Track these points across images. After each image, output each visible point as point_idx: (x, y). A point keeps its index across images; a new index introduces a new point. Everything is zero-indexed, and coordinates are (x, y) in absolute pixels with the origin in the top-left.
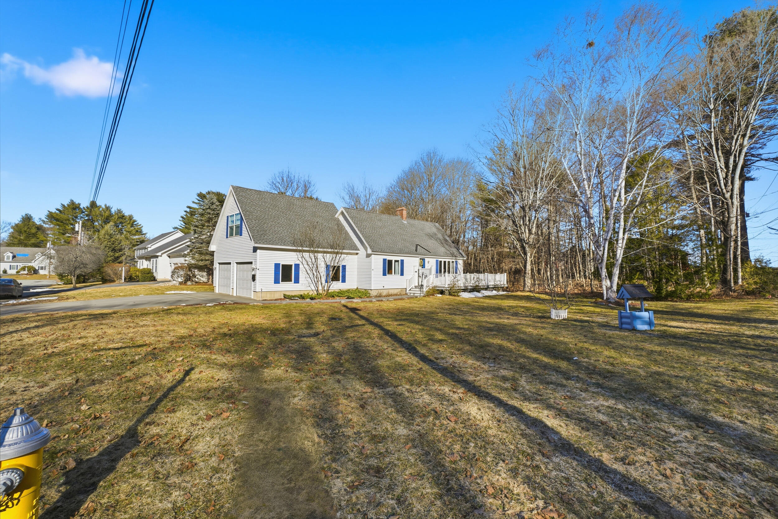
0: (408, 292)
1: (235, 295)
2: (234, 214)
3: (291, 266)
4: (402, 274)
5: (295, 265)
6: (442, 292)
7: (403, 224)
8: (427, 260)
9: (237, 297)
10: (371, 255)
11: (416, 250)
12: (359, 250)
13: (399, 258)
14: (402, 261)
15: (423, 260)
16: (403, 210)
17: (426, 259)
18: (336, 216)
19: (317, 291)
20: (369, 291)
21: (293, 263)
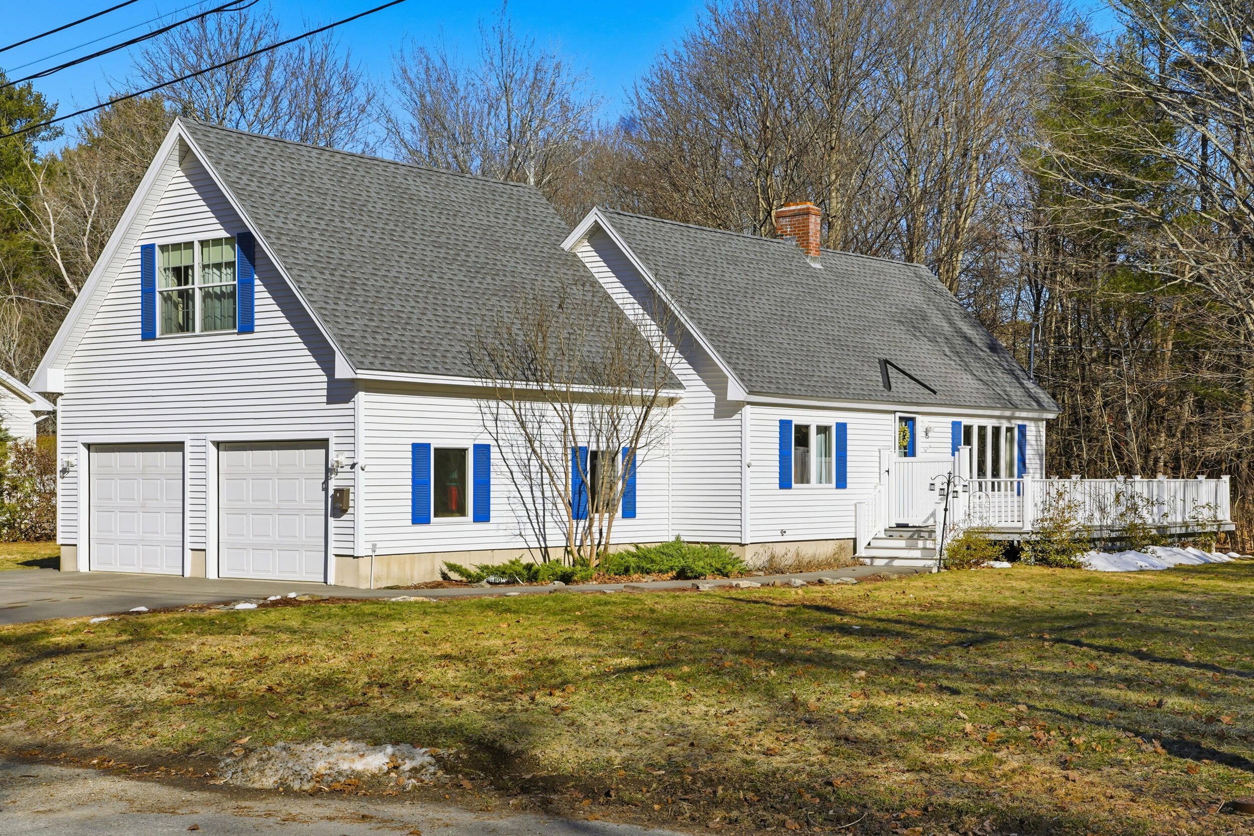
0: (862, 552)
1: (212, 575)
2: (196, 238)
3: (463, 451)
4: (842, 483)
5: (476, 447)
6: (1012, 553)
7: (814, 274)
8: (922, 423)
9: (221, 582)
10: (738, 406)
11: (888, 386)
12: (680, 386)
13: (830, 419)
14: (842, 428)
15: (909, 422)
16: (807, 213)
17: (919, 419)
18: (567, 245)
19: (545, 551)
20: (735, 549)
21: (467, 444)
